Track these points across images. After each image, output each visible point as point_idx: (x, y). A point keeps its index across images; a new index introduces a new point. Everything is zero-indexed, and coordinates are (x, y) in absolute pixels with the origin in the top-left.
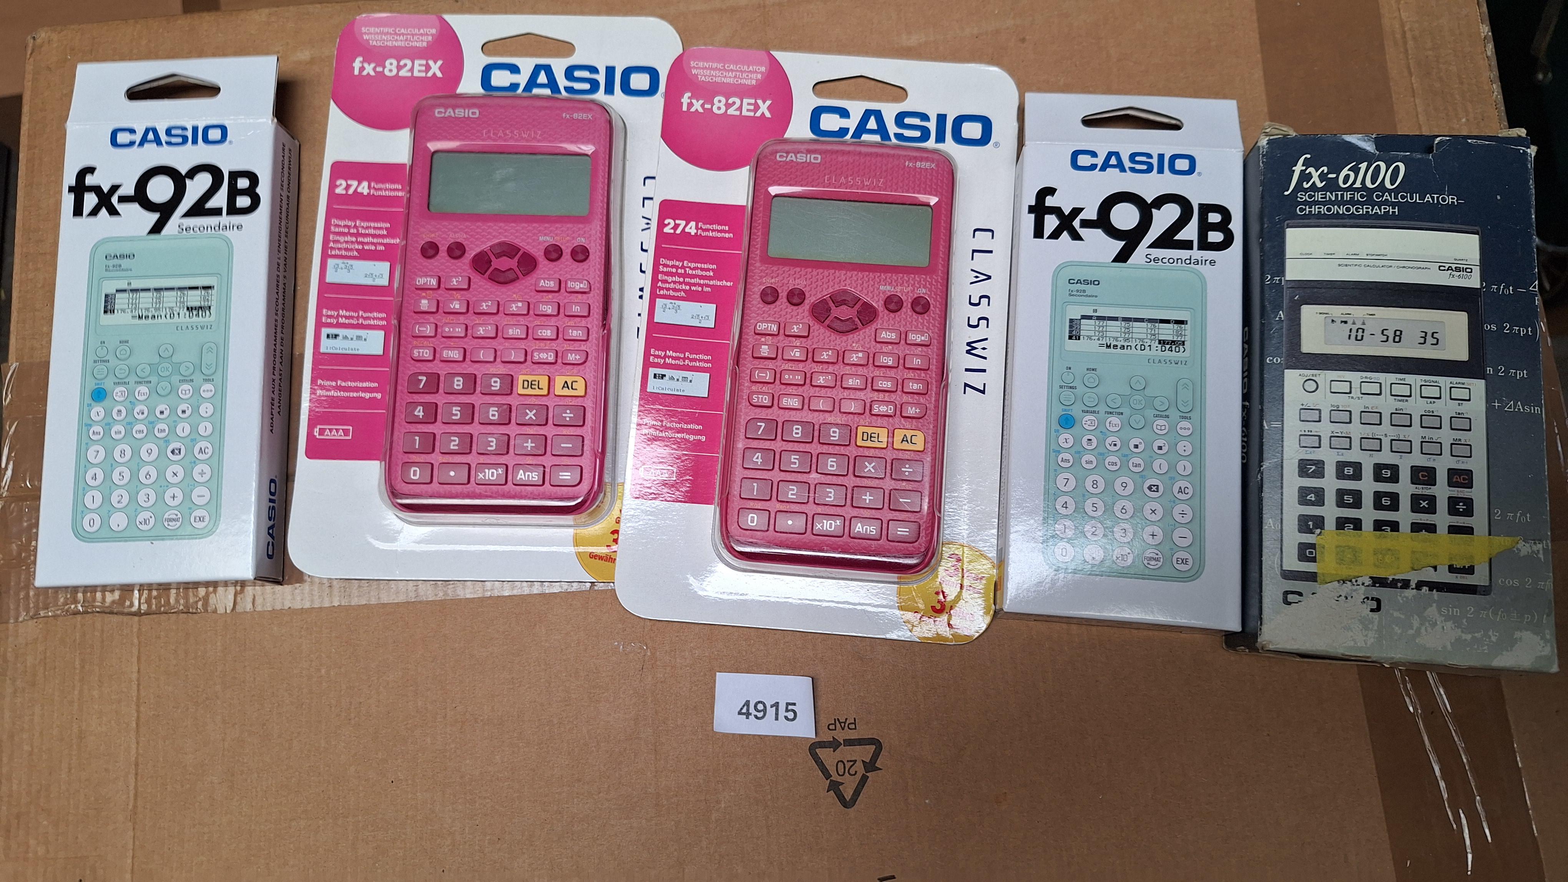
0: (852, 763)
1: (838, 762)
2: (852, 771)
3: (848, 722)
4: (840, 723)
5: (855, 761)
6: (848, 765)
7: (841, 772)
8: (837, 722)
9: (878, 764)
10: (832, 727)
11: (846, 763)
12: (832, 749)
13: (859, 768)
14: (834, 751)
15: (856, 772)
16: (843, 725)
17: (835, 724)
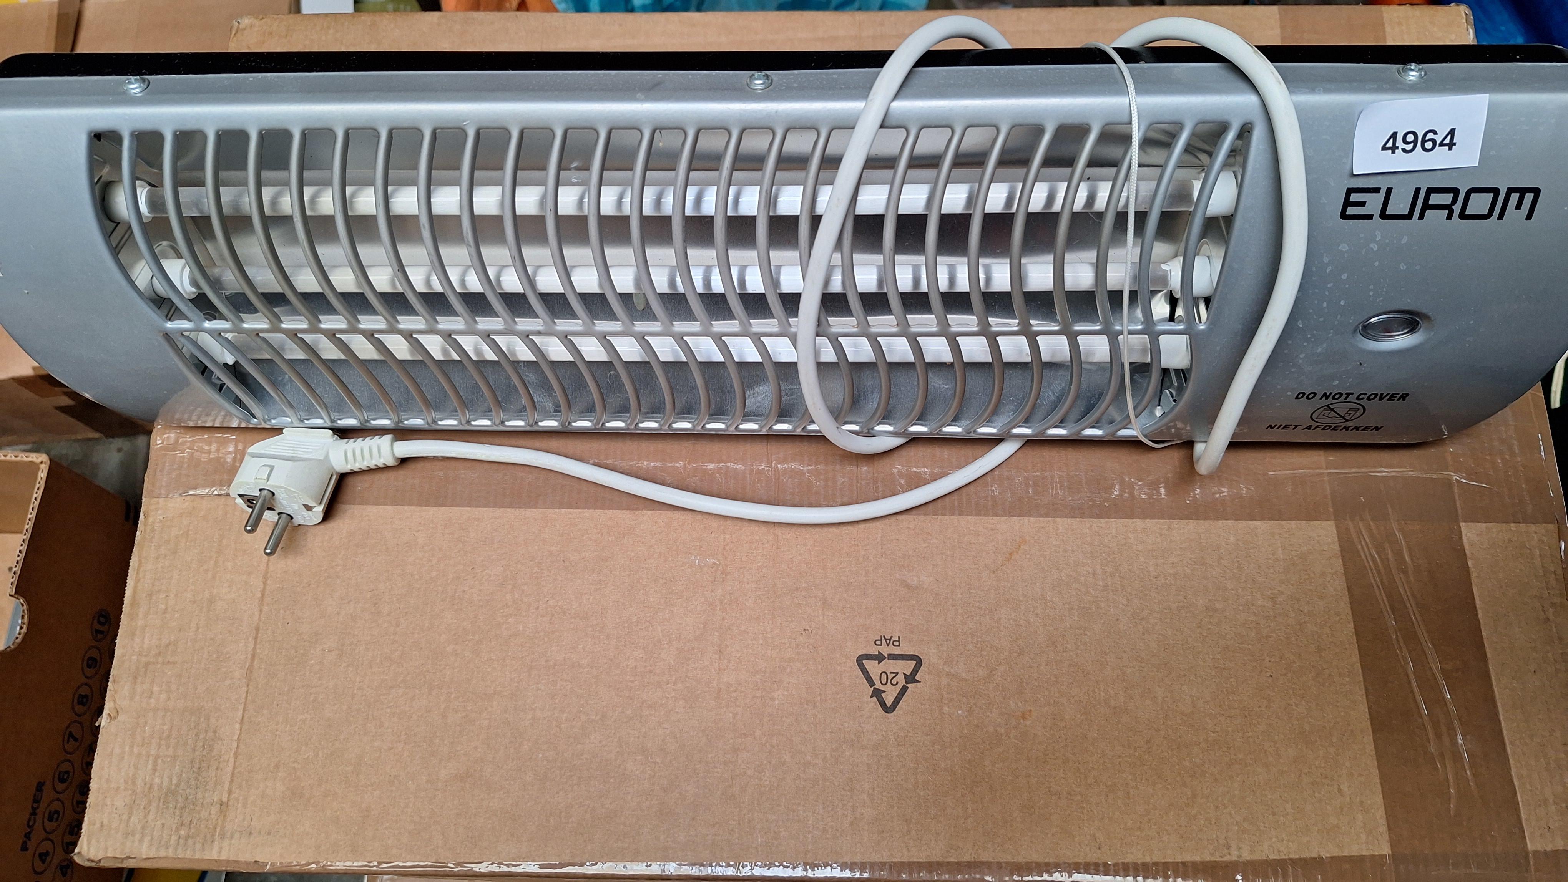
0: (894, 675)
1: (882, 673)
5: (897, 673)
6: (890, 676)
12: (877, 661)
16: (889, 641)
17: (881, 640)
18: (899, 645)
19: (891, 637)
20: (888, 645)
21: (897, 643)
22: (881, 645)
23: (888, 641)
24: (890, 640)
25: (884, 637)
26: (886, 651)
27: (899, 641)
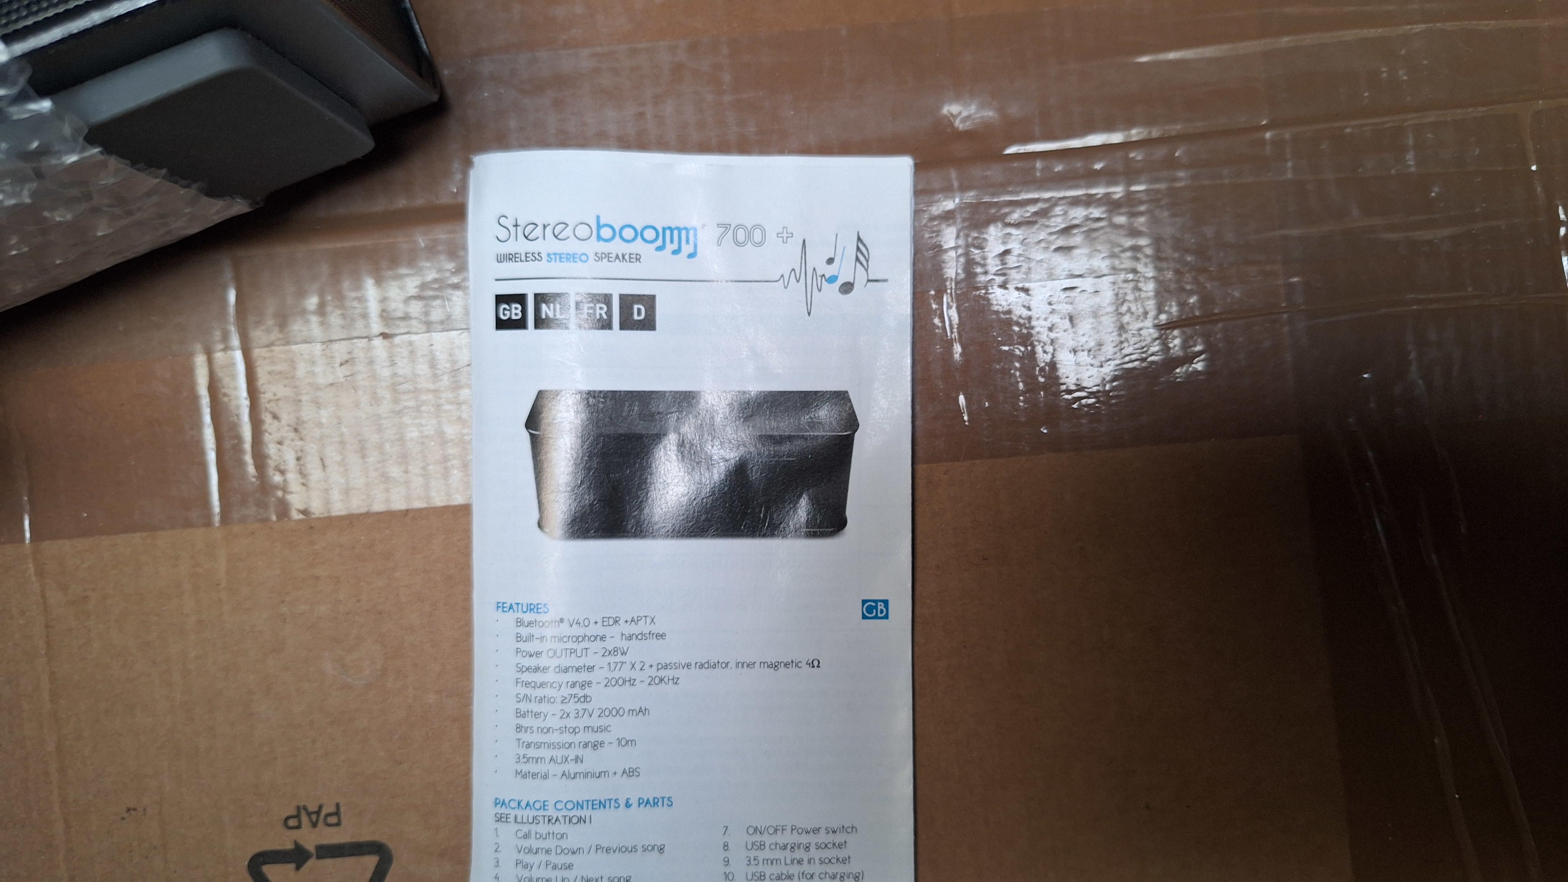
3: (324, 812)
4: (309, 814)
8: (303, 814)
10: (292, 822)
12: (292, 866)
14: (298, 868)
16: (316, 817)
17: (297, 816)
18: (338, 824)
19: (321, 807)
20: (314, 825)
21: (333, 820)
22: (298, 827)
23: (314, 817)
24: (318, 813)
25: (305, 808)
26: (310, 838)
27: (337, 813)
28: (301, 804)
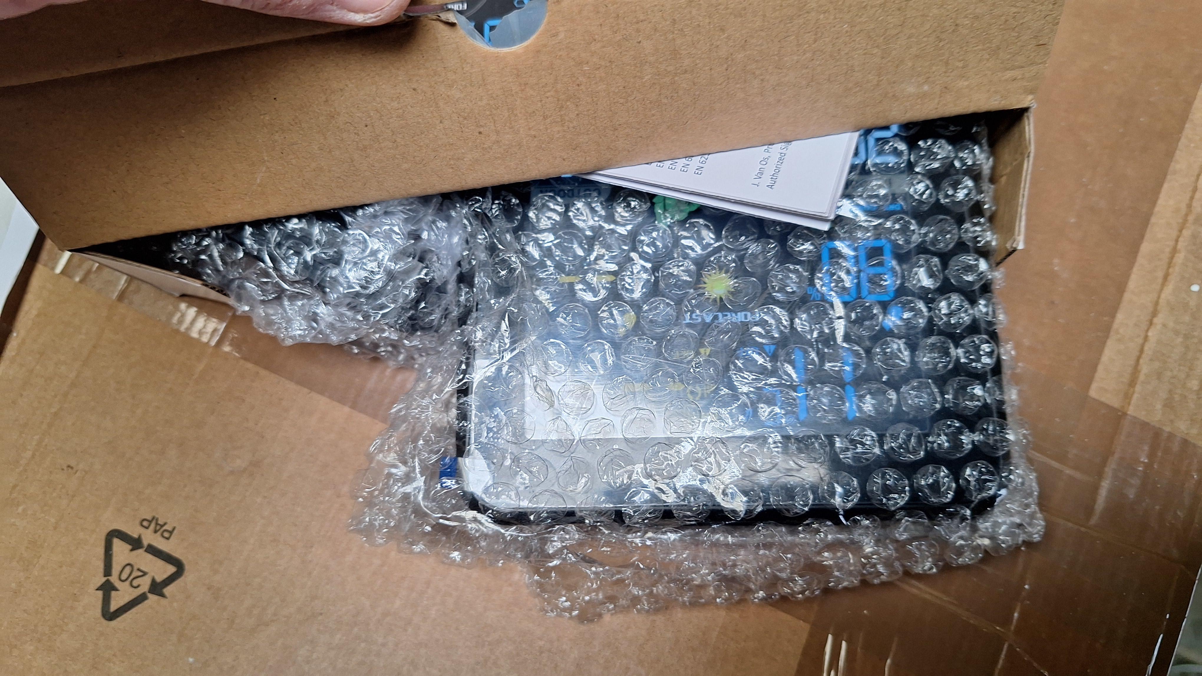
0: (140, 574)
1: (128, 564)
2: (135, 583)
4: (157, 524)
5: (145, 574)
6: (136, 573)
7: (124, 576)
8: (154, 522)
9: (167, 591)
11: (135, 568)
12: (130, 547)
13: (145, 584)
14: (132, 550)
15: (138, 586)
28: (157, 516)
